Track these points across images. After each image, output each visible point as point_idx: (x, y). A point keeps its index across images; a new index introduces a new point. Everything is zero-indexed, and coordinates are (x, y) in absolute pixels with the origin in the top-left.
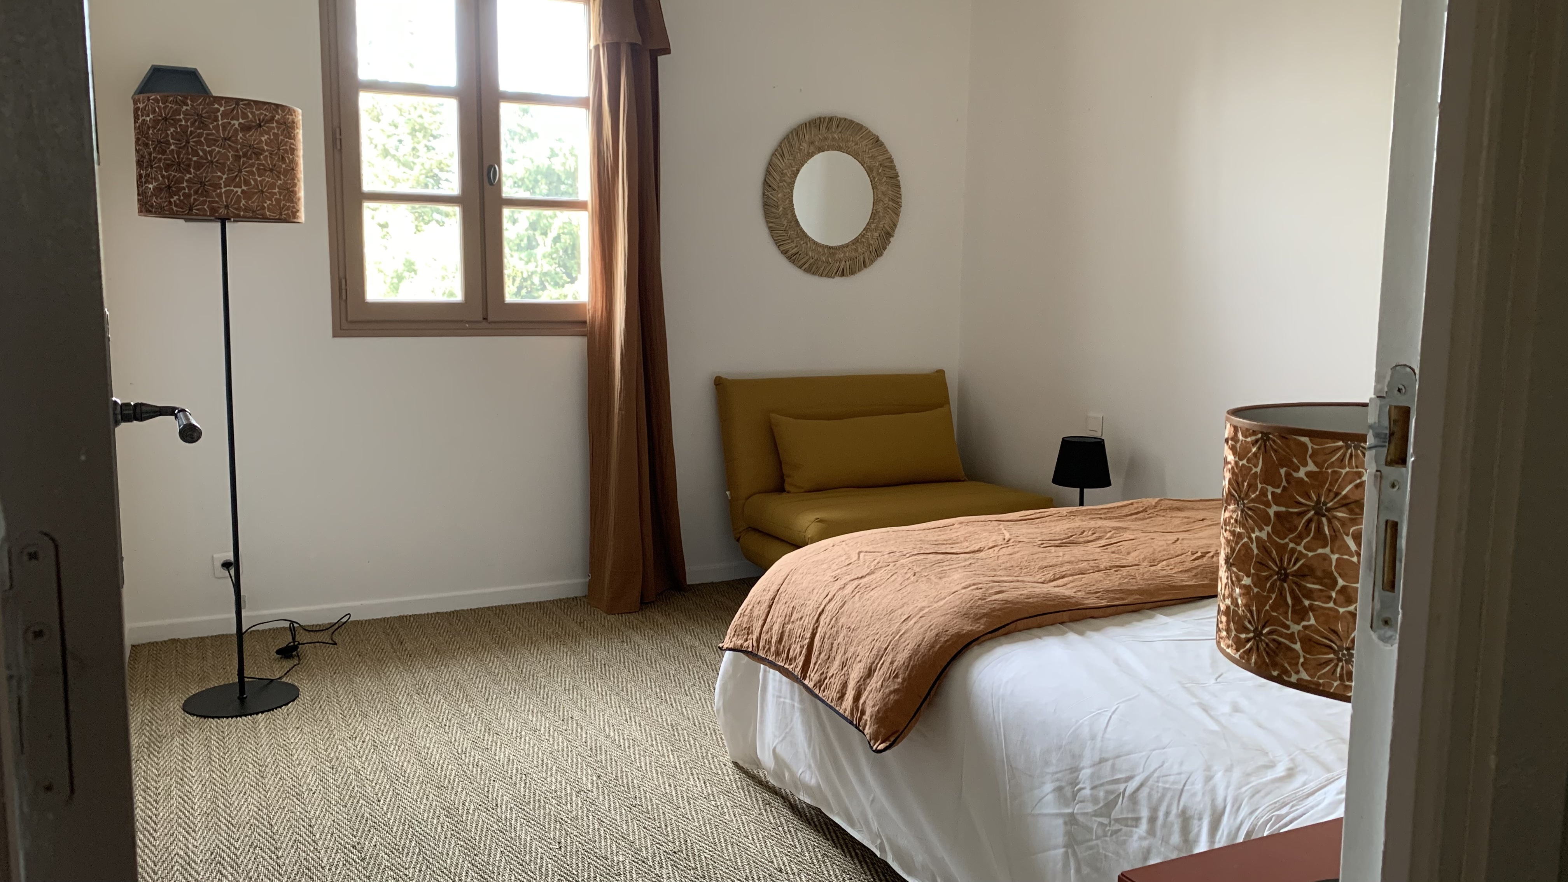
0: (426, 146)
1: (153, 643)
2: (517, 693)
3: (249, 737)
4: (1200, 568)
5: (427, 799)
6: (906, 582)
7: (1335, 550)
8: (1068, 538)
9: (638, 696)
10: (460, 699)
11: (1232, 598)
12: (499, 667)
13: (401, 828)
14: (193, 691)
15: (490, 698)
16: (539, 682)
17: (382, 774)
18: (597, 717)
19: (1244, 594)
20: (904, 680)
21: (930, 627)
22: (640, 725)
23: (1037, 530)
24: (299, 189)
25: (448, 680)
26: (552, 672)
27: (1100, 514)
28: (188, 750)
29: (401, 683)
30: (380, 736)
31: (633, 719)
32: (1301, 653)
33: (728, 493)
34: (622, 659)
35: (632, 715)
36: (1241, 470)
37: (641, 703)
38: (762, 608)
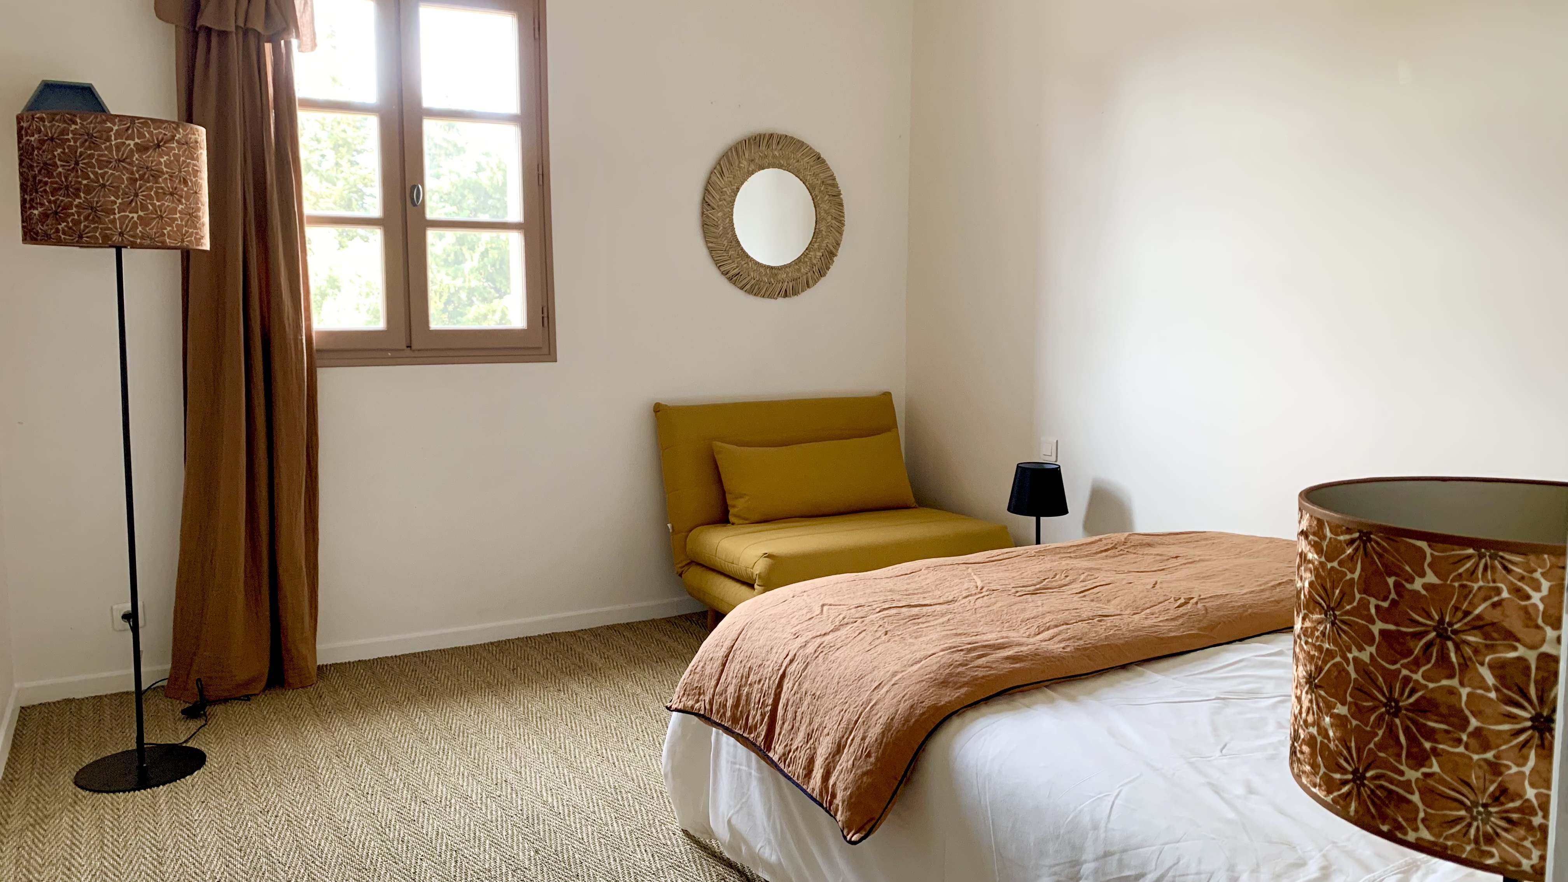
0: (349, 161)
1: (44, 704)
2: (446, 753)
3: (148, 815)
4: (1187, 617)
6: (877, 642)
7: (1466, 681)
8: (1042, 582)
9: (577, 753)
10: (384, 761)
11: (1319, 726)
12: (426, 723)
14: (87, 761)
15: (417, 759)
16: (470, 740)
17: (297, 855)
18: (533, 779)
19: (1337, 726)
20: (877, 759)
21: (903, 697)
22: (580, 788)
23: (1007, 574)
24: (203, 213)
25: (371, 739)
26: (483, 727)
27: (1070, 553)
28: (77, 833)
29: (320, 744)
30: (295, 809)
31: (572, 782)
32: (1421, 806)
33: (669, 525)
34: (559, 710)
35: (571, 777)
36: (1329, 574)
37: (581, 762)
38: (715, 665)
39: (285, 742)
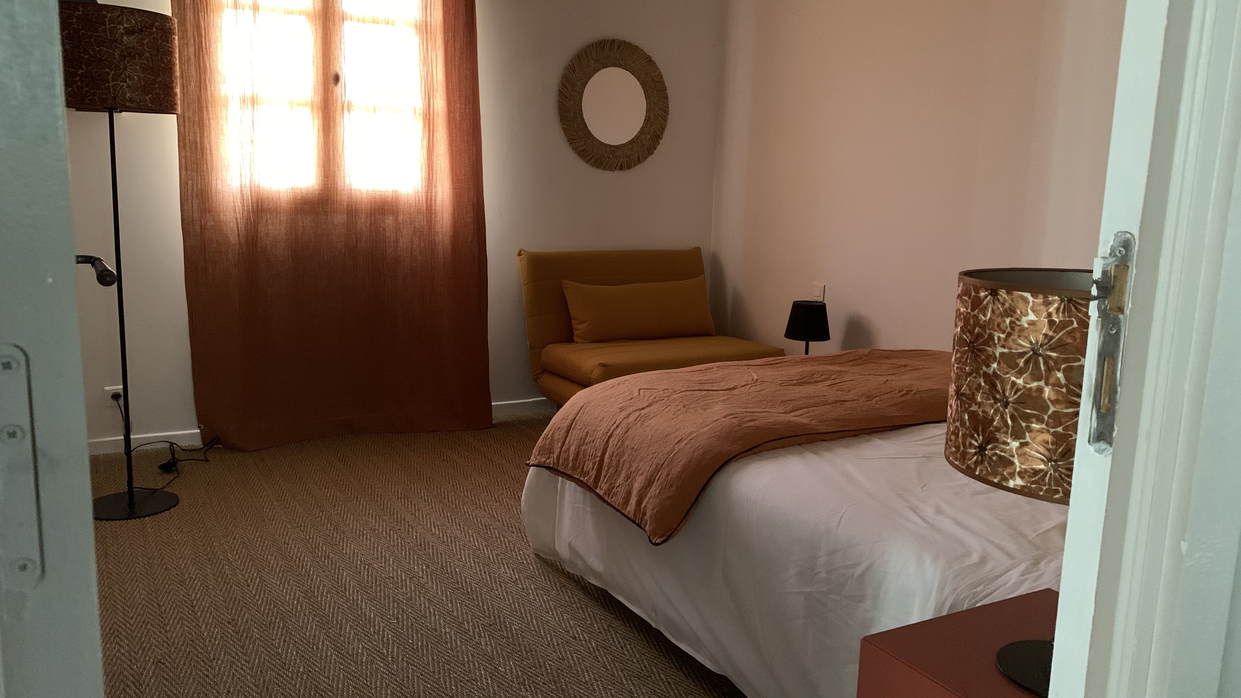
2: (359, 500)
3: (138, 536)
4: (907, 403)
5: (288, 584)
6: (678, 413)
7: (1049, 382)
8: (802, 379)
9: (457, 503)
10: (313, 505)
11: (961, 420)
12: (343, 480)
13: (268, 607)
15: (337, 504)
16: (376, 492)
17: (250, 565)
18: (424, 519)
19: (971, 419)
20: (677, 488)
21: (698, 447)
22: (460, 525)
23: (777, 373)
25: (302, 490)
26: (386, 484)
27: (826, 361)
29: (263, 492)
30: (248, 535)
31: (454, 521)
32: (1018, 464)
33: (528, 343)
34: (443, 474)
35: (453, 518)
36: (972, 319)
37: (460, 508)
38: (561, 433)
39: (238, 490)
